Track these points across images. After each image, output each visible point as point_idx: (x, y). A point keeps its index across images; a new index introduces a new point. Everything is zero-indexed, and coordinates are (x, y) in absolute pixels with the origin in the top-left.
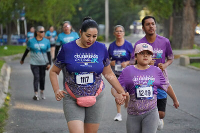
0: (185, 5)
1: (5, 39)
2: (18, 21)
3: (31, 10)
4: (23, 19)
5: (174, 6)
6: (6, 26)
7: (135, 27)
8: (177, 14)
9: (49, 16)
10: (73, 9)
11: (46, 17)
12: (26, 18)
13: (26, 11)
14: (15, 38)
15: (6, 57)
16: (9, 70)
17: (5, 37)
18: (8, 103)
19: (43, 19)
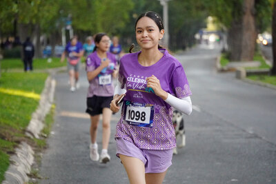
0: (244, 13)
1: (49, 51)
2: (63, 31)
3: (78, 17)
4: (69, 27)
5: (233, 14)
6: (50, 35)
7: (201, 37)
8: (237, 23)
9: (99, 25)
10: (127, 16)
11: (95, 26)
12: (73, 27)
13: (72, 19)
14: (60, 49)
15: (50, 70)
16: (54, 83)
17: (49, 48)
18: (53, 111)
19: (92, 28)
